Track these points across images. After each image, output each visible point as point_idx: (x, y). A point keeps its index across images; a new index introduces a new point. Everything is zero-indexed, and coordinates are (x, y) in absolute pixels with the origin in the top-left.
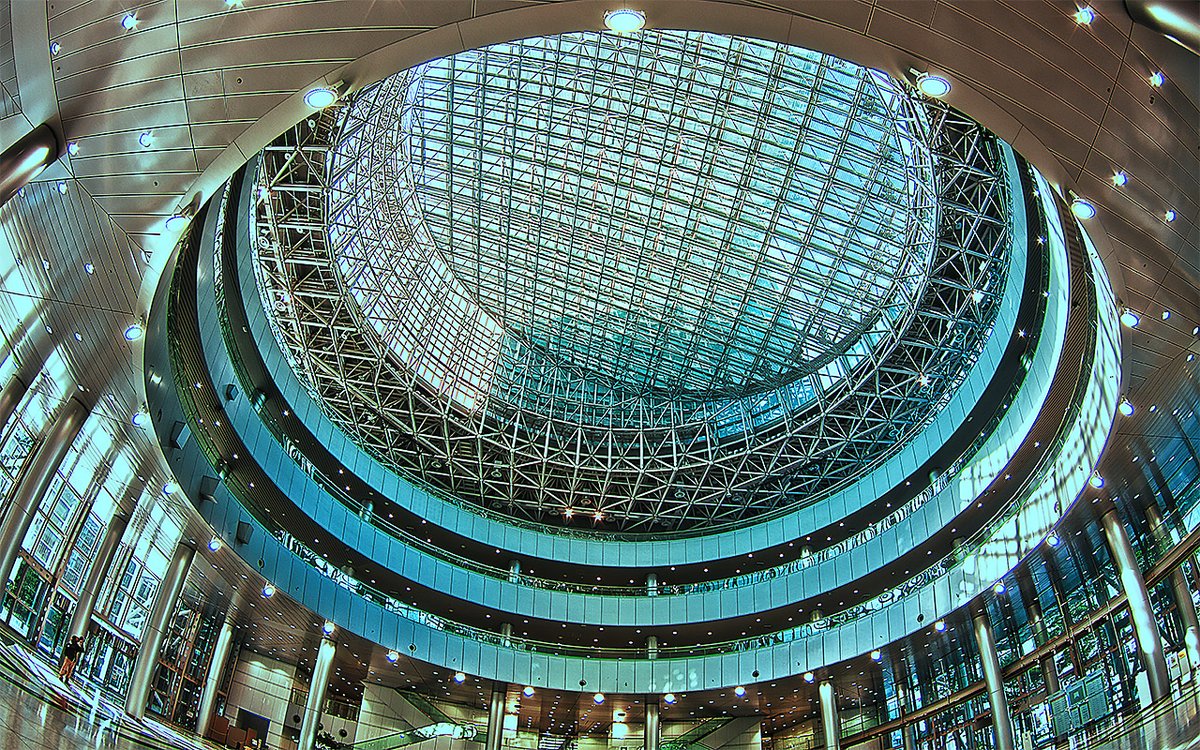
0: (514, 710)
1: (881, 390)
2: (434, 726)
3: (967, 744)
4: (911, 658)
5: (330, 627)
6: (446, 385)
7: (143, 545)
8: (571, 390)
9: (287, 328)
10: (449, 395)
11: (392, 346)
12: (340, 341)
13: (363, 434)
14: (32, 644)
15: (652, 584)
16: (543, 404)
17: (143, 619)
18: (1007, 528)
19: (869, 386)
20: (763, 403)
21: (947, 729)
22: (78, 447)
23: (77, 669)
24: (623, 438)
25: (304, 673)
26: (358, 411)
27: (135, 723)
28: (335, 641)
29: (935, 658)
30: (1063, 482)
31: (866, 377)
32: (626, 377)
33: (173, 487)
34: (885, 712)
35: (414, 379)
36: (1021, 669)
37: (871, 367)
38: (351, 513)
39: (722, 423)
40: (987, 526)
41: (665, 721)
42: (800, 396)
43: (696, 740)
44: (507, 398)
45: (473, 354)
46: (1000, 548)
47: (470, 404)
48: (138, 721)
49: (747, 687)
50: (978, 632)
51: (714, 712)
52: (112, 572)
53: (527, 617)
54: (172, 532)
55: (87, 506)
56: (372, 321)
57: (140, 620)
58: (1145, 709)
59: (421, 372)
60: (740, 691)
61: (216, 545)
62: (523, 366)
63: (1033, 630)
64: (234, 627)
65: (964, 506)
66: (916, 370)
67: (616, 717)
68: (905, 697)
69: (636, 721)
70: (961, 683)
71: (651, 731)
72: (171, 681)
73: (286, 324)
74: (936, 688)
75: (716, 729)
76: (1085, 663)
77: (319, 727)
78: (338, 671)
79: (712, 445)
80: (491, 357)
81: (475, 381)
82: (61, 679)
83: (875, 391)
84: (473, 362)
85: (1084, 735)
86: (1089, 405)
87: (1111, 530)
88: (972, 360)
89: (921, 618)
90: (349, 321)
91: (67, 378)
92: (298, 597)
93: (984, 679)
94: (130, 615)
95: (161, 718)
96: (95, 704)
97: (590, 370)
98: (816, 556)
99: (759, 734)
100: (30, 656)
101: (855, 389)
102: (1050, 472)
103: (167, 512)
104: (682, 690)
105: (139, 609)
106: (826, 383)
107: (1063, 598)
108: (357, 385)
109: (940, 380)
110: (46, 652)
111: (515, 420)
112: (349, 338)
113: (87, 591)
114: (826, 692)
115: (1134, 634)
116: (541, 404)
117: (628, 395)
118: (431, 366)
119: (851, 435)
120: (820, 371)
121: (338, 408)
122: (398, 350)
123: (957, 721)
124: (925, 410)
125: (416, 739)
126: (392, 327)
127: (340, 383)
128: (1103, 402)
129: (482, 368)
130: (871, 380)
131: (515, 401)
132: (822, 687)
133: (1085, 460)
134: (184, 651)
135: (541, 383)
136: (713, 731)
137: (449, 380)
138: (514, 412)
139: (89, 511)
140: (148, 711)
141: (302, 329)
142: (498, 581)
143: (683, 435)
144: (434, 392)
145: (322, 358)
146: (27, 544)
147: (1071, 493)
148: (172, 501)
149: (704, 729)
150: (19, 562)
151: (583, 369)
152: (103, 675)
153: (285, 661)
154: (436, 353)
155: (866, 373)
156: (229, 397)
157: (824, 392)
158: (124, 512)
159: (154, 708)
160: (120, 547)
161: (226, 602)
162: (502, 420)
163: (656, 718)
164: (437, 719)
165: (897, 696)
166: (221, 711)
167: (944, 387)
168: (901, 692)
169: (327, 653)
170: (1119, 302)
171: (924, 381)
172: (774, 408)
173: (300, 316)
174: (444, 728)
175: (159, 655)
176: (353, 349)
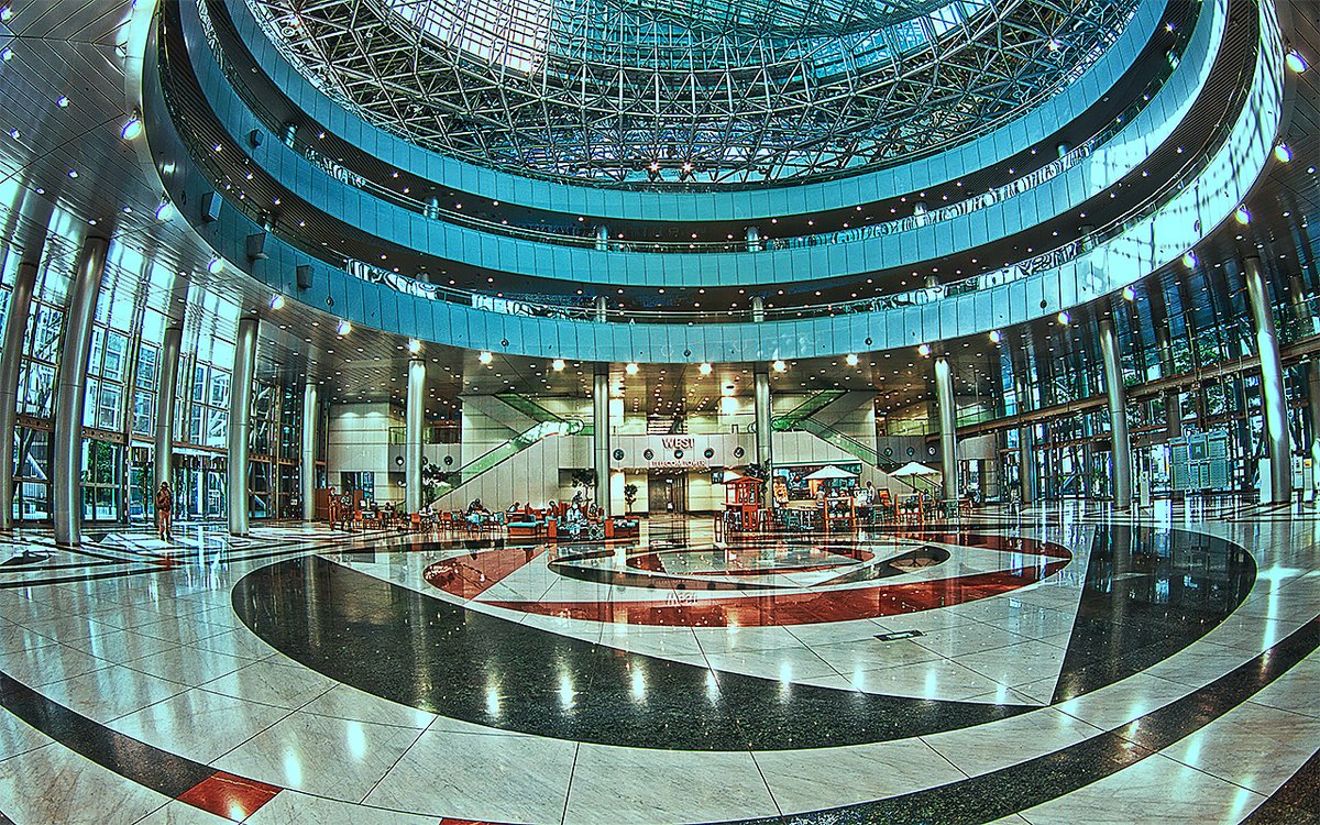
0: (620, 393)
1: (1004, 45)
2: (538, 428)
3: (1084, 464)
4: (1031, 348)
5: (415, 347)
6: (497, 54)
7: (205, 342)
8: (641, 34)
9: (302, 50)
10: (502, 63)
11: (427, 28)
12: (365, 42)
13: (411, 128)
14: (123, 523)
15: (753, 237)
16: (611, 53)
17: (224, 423)
18: (1141, 230)
19: (990, 38)
20: (866, 43)
21: (1064, 442)
22: (109, 285)
23: (174, 517)
24: (706, 81)
25: (398, 406)
26: (401, 107)
27: (243, 540)
28: (424, 359)
29: (1055, 353)
30: (1206, 201)
31: (986, 28)
32: (704, 14)
33: (219, 265)
34: (1002, 404)
35: (459, 56)
36: (1144, 395)
37: (992, 19)
38: (414, 214)
39: (820, 62)
40: (1119, 221)
41: (776, 394)
42: (909, 39)
43: (809, 415)
44: (568, 52)
45: (522, 15)
46: (1132, 248)
47: (526, 67)
48: (246, 536)
49: (860, 356)
50: (1104, 338)
51: (825, 383)
52: (180, 390)
53: (621, 287)
54: (231, 312)
55: (136, 336)
56: (398, 10)
57: (221, 426)
58: (1263, 505)
59: (465, 47)
60: (852, 361)
61: (279, 303)
62: (582, 16)
63: (1160, 356)
64: (317, 384)
65: (1095, 191)
66: (1044, 33)
67: (725, 392)
68: (1023, 392)
69: (746, 394)
70: (1081, 392)
71: (762, 404)
72: (267, 477)
73: (299, 47)
74: (1055, 391)
75: (829, 403)
76: (1210, 418)
77: (423, 461)
78: (432, 393)
79: (810, 85)
80: (543, 13)
81: (529, 42)
82: (163, 539)
83: (996, 45)
84: (523, 23)
85: (1200, 503)
86: (1241, 130)
87: (1253, 280)
88: (1110, 39)
89: (1044, 304)
90: (372, 17)
91: (77, 225)
92: (375, 325)
93: (1106, 395)
94: (210, 425)
95: (267, 521)
96: (200, 544)
97: (661, 11)
98: (932, 214)
99: (872, 413)
100: (126, 536)
101: (973, 38)
102: (1193, 184)
103: (219, 294)
104: (791, 357)
105: (218, 414)
106: (940, 29)
107: (1195, 333)
108: (395, 80)
109: (1072, 50)
110: (141, 521)
111: (581, 75)
112: (375, 35)
113: (161, 426)
114: (942, 369)
115: (1263, 409)
116: (608, 53)
117: (708, 34)
118: (475, 37)
119: (969, 87)
120: (932, 15)
121: (378, 111)
122: (434, 31)
123: (1074, 435)
124: (1053, 77)
125: (522, 446)
126: (422, 9)
127: (376, 84)
128: (1257, 132)
129: (534, 27)
130: (993, 32)
131: (578, 55)
132: (938, 363)
133: (1232, 186)
134: (273, 436)
135: (605, 32)
136: (826, 405)
137: (499, 47)
138: (579, 66)
139: (140, 341)
140: (252, 521)
141: (320, 45)
142: (586, 251)
143: (776, 74)
144: (484, 63)
145: (349, 67)
146: (89, 421)
147: (1213, 217)
148: (224, 277)
149: (815, 403)
150: (86, 445)
151: (652, 10)
152: (200, 510)
153: (377, 400)
154: (479, 22)
155: (987, 24)
156: (254, 144)
157: (938, 37)
158: (176, 320)
159: (258, 515)
160: (181, 359)
161: (303, 360)
162: (566, 76)
163: (766, 388)
164: (539, 418)
165: (1015, 389)
166: (324, 483)
167: (1076, 59)
168: (1019, 386)
169: (417, 374)
170: (1286, 40)
171: (1054, 46)
172: (878, 49)
173: (314, 33)
174: (550, 427)
175: (249, 452)
176: (382, 44)
